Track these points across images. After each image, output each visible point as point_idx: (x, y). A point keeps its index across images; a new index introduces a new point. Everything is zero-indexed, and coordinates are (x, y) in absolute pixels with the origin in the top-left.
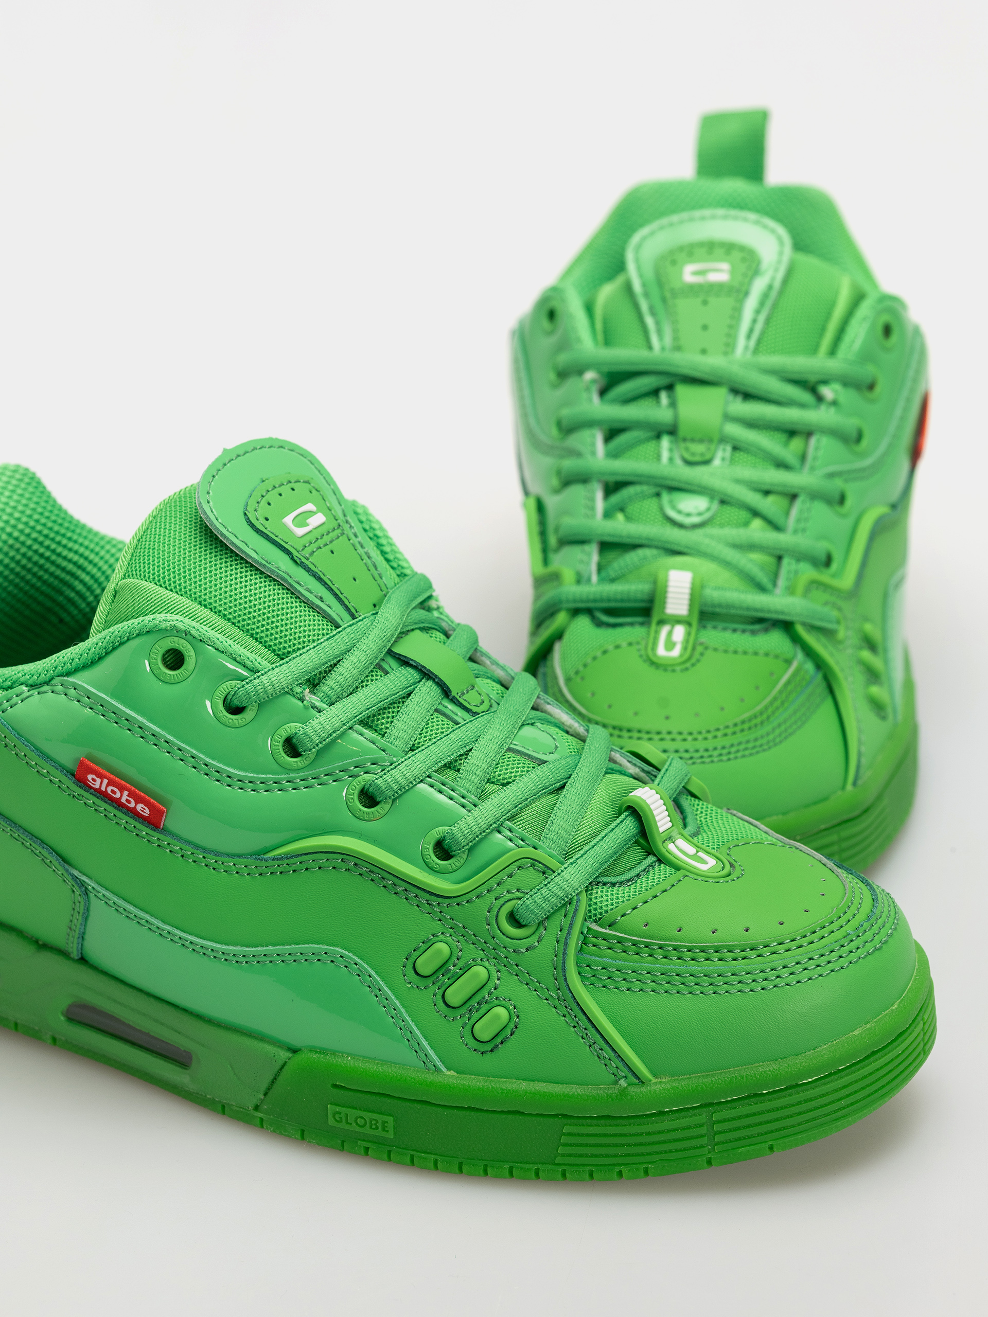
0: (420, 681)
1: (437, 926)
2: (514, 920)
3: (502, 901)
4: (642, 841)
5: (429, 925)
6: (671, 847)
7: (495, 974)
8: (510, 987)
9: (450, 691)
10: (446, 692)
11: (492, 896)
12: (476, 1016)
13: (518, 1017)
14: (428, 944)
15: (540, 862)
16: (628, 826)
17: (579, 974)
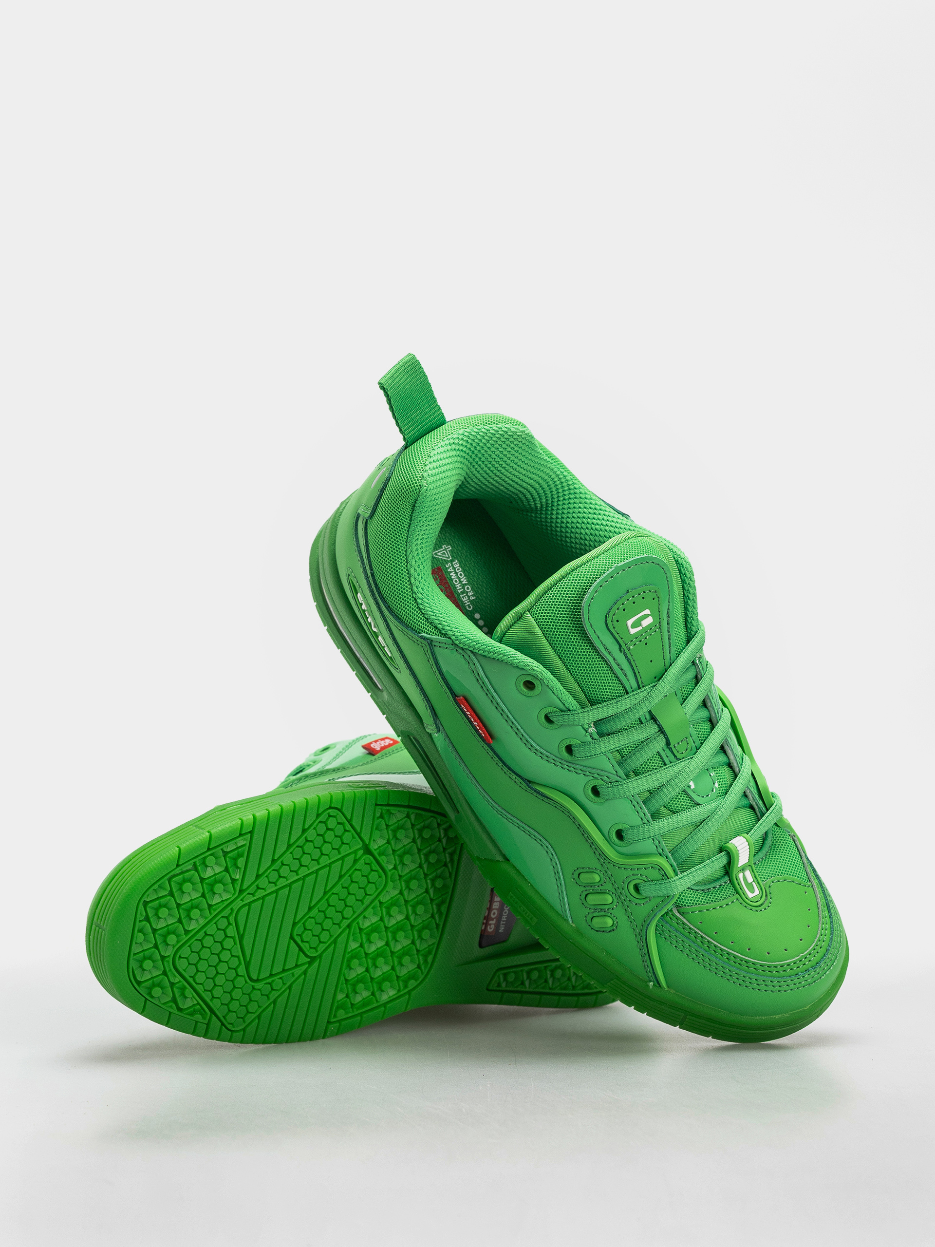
0: (658, 732)
1: (599, 867)
2: (636, 888)
3: (635, 877)
4: (727, 867)
5: (594, 863)
6: (741, 875)
7: (615, 903)
8: (619, 912)
9: (670, 744)
10: (668, 743)
11: (632, 873)
12: (596, 914)
13: (616, 927)
14: (591, 871)
15: (663, 870)
16: (722, 860)
17: (656, 926)
